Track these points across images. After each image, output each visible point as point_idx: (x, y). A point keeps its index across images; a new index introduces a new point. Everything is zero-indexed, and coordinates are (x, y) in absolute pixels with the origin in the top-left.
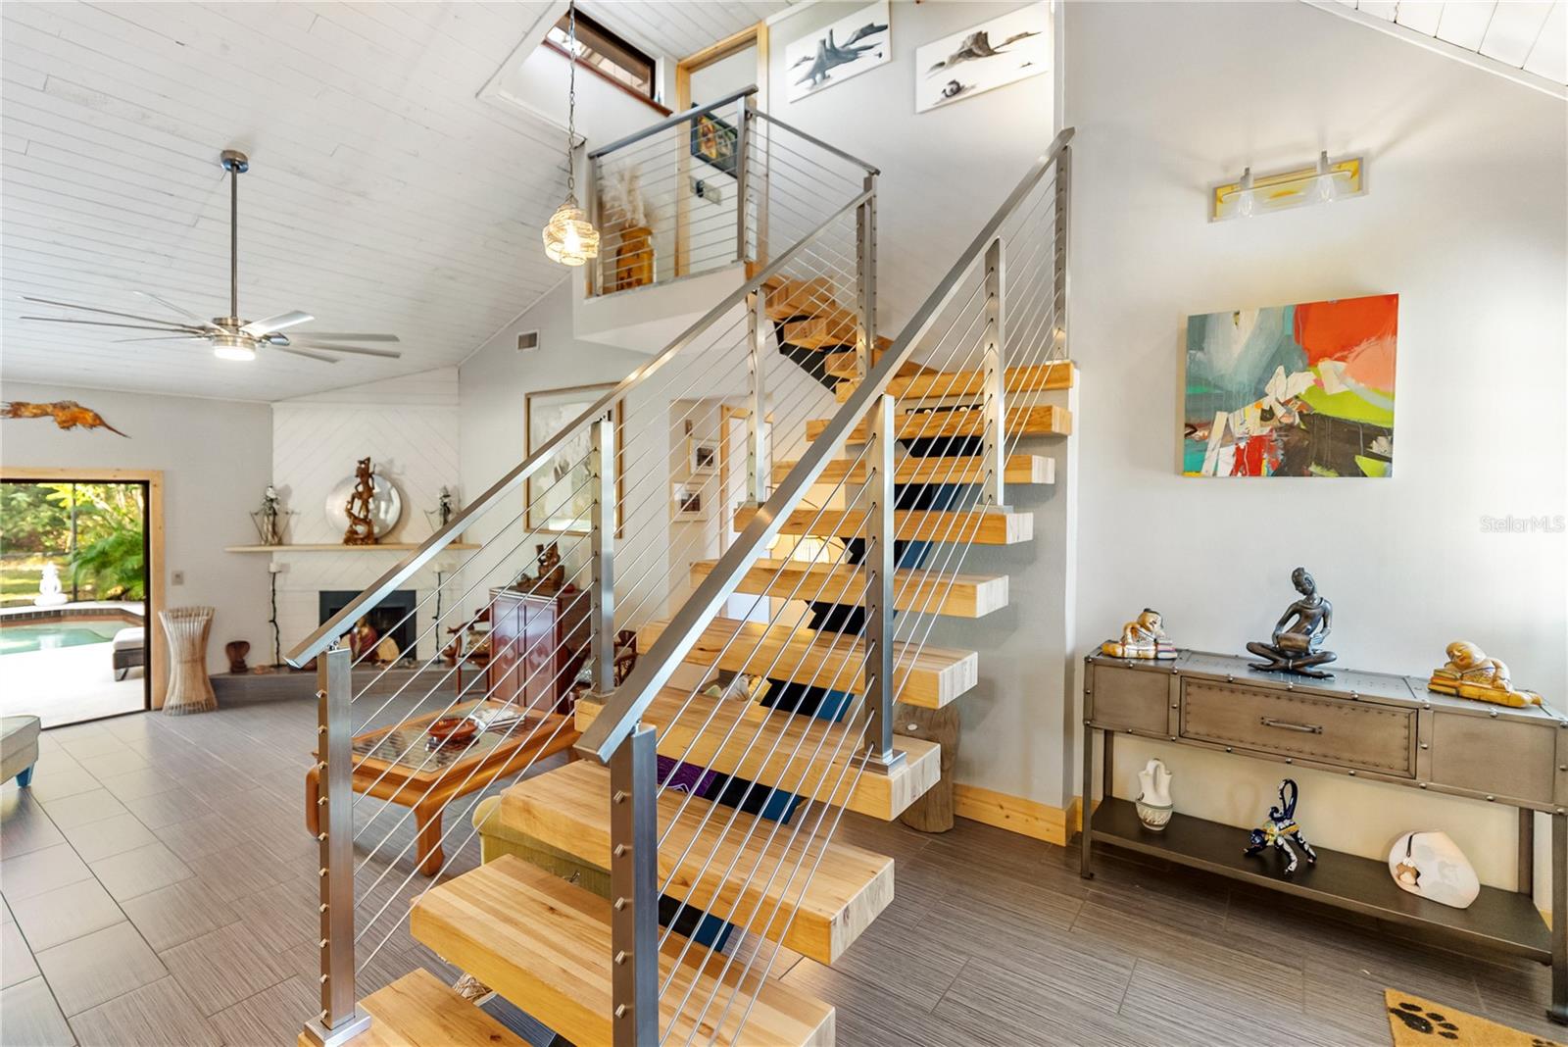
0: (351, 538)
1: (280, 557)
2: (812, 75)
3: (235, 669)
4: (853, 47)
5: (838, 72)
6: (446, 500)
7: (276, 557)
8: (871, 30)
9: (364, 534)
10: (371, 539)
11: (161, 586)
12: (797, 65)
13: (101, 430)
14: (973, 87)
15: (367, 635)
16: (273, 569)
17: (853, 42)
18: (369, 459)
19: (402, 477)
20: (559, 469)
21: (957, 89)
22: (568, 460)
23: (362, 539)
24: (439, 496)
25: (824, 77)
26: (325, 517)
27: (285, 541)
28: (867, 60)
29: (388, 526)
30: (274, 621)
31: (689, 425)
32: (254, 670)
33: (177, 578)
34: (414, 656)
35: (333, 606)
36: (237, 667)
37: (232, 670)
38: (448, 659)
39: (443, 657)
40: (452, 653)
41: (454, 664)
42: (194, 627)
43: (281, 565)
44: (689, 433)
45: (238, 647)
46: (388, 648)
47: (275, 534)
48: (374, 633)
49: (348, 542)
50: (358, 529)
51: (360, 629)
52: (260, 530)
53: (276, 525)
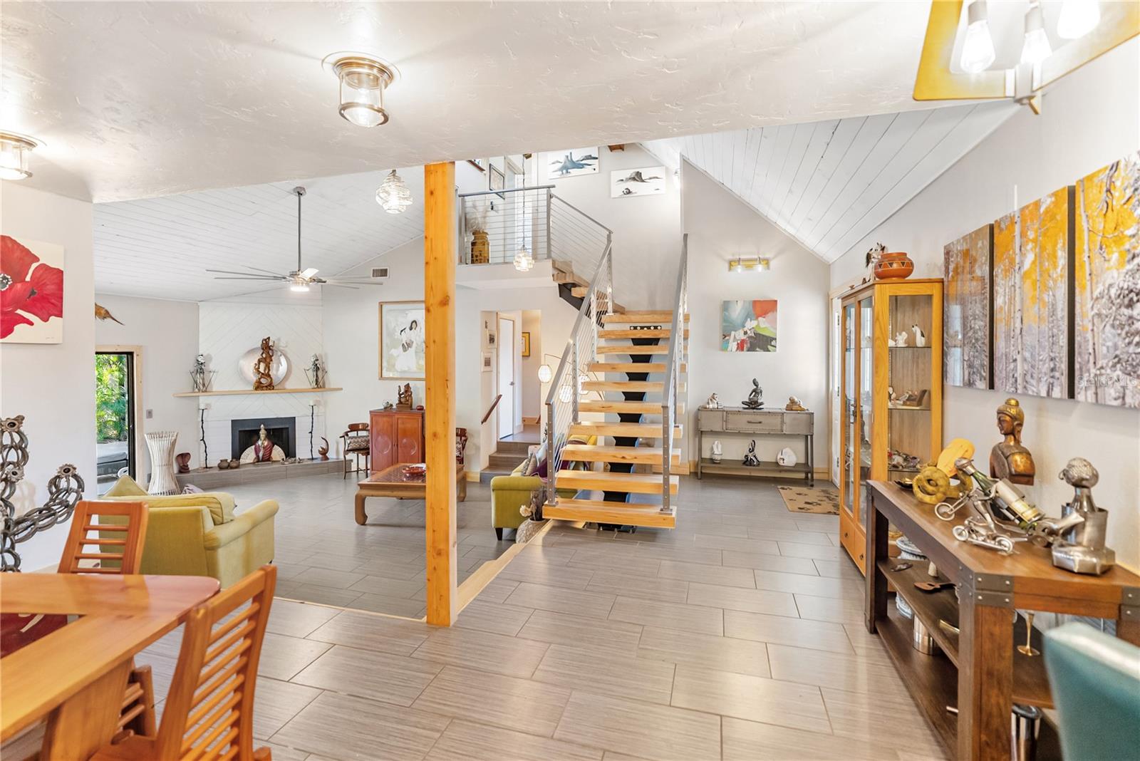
0: (259, 386)
1: (203, 400)
2: (561, 169)
3: (182, 470)
4: (582, 162)
5: (574, 172)
6: (316, 362)
7: (201, 399)
8: (590, 157)
9: (265, 384)
10: (270, 386)
11: (140, 419)
12: (553, 163)
13: (109, 320)
14: (636, 193)
15: (267, 446)
16: (202, 407)
17: (583, 160)
18: (269, 338)
19: (286, 349)
20: (405, 344)
21: (629, 192)
22: (413, 340)
23: (266, 387)
25: (567, 172)
26: (241, 373)
27: (209, 389)
28: (587, 170)
30: (203, 440)
31: (486, 323)
32: (194, 470)
33: (150, 414)
34: (295, 456)
35: (241, 429)
36: (184, 469)
37: (180, 472)
38: (321, 456)
39: (317, 455)
40: (324, 453)
41: (327, 459)
42: (166, 443)
43: (207, 405)
44: (486, 327)
45: (184, 457)
46: (278, 453)
47: (204, 385)
48: (271, 444)
49: (256, 389)
50: (263, 381)
51: (263, 442)
52: (196, 382)
53: (203, 379)
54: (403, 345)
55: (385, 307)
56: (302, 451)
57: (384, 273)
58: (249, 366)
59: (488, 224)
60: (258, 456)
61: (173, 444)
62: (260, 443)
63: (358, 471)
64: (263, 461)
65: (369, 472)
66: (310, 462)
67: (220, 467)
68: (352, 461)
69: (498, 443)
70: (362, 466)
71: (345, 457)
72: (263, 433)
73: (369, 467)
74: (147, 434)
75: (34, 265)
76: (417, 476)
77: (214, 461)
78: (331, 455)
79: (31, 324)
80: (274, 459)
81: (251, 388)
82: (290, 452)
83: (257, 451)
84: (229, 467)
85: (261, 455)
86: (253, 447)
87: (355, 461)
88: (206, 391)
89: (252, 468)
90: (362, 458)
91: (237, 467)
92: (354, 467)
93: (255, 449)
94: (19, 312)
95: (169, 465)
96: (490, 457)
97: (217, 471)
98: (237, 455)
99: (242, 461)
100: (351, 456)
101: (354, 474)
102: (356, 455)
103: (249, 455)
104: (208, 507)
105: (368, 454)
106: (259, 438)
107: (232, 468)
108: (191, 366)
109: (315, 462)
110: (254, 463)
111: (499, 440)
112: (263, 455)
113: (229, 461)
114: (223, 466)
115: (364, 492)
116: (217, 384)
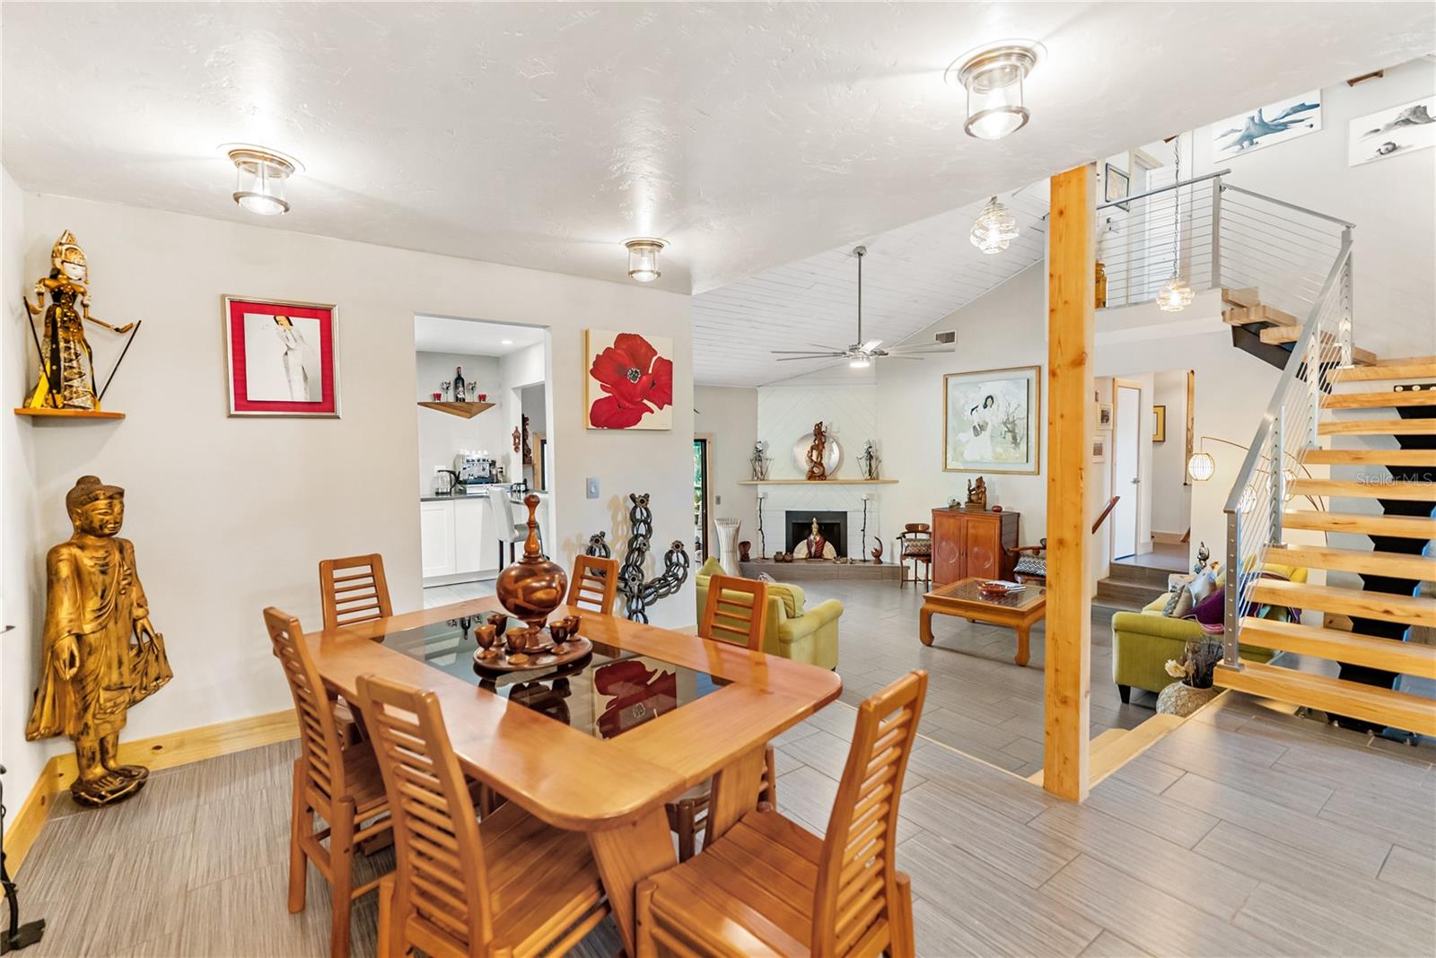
0: (812, 476)
1: (762, 489)
2: (1240, 142)
4: (1282, 121)
5: (1264, 140)
6: (870, 450)
7: (760, 487)
8: (1303, 107)
9: (817, 473)
10: (822, 477)
11: (711, 504)
12: (1224, 136)
14: (1410, 146)
15: (819, 542)
16: (760, 496)
17: (1283, 117)
18: (821, 423)
19: (838, 435)
20: (977, 427)
21: (1394, 148)
22: (987, 420)
23: (819, 477)
24: (866, 447)
25: (1252, 144)
26: (794, 460)
27: (766, 478)
28: (1295, 130)
29: (831, 468)
30: (761, 529)
31: (1096, 394)
32: (755, 560)
33: (718, 499)
34: (846, 556)
35: (794, 521)
36: (745, 558)
37: (742, 560)
38: (874, 558)
39: (869, 557)
40: (878, 554)
41: (881, 562)
42: (732, 530)
43: (764, 493)
44: (1096, 400)
45: (745, 545)
46: (829, 551)
47: (762, 474)
48: (822, 540)
49: (809, 478)
50: (816, 470)
51: (815, 537)
52: (755, 470)
53: (761, 467)
54: (974, 427)
55: (951, 381)
56: (854, 551)
57: (950, 337)
58: (802, 452)
59: (1106, 252)
60: (810, 552)
61: (737, 530)
62: (812, 537)
63: (916, 581)
64: (815, 557)
65: (930, 583)
66: (862, 564)
67: (776, 560)
68: (909, 568)
69: (1111, 563)
70: (922, 575)
71: (902, 563)
72: (815, 527)
73: (930, 578)
74: (718, 520)
75: (655, 359)
76: (998, 596)
77: (770, 554)
78: (885, 558)
79: (652, 412)
80: (826, 557)
81: (804, 477)
82: (841, 551)
83: (809, 546)
84: (784, 560)
85: (813, 550)
86: (806, 541)
87: (913, 568)
88: (763, 480)
89: (803, 563)
90: (922, 566)
91: (791, 561)
92: (911, 576)
93: (808, 544)
94: (645, 401)
95: (734, 552)
96: (1099, 583)
97: (772, 563)
98: (791, 548)
99: (796, 555)
100: (909, 562)
101: (911, 585)
102: (914, 561)
103: (801, 550)
104: (783, 598)
105: (929, 561)
106: (811, 532)
107: (787, 562)
108: (751, 454)
109: (867, 564)
110: (805, 559)
111: (1113, 561)
112: (816, 551)
113: (784, 554)
114: (779, 558)
115: (931, 607)
116: (773, 474)
